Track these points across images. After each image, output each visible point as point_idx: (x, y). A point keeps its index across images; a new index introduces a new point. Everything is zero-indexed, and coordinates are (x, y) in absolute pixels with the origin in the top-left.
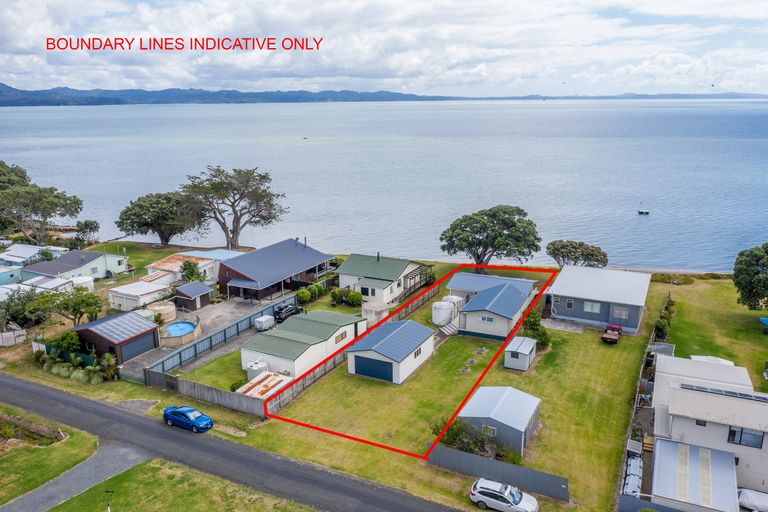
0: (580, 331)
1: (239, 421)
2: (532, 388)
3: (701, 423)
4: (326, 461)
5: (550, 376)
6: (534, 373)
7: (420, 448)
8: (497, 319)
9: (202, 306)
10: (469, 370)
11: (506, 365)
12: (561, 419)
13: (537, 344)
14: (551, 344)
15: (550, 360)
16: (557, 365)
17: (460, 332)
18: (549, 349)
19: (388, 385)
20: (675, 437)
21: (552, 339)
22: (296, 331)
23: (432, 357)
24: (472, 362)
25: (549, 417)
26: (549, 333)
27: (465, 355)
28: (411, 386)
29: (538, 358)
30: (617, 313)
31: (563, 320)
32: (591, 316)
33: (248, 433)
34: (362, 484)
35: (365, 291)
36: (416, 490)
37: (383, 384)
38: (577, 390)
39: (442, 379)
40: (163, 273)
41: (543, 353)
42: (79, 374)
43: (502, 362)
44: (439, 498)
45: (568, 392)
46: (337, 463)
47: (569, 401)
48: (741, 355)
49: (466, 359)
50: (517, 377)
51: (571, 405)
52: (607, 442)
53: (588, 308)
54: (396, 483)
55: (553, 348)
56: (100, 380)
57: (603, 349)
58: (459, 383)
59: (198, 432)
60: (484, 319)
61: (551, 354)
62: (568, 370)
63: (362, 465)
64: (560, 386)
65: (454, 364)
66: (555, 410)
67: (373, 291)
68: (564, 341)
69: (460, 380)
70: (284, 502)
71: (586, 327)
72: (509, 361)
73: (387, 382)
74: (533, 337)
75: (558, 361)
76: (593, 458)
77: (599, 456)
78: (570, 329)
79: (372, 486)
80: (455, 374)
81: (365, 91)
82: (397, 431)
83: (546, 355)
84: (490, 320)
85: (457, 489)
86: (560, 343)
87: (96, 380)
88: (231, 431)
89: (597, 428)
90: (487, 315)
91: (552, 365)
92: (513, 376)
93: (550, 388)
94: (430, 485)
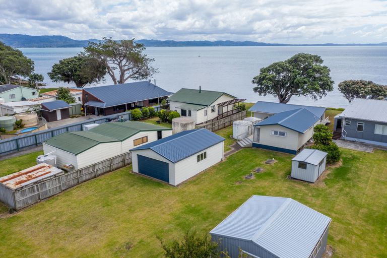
0: (370, 151)
2: (319, 201)
5: (341, 190)
6: (322, 185)
8: (289, 133)
9: (62, 118)
10: (253, 177)
11: (293, 175)
12: (359, 247)
13: (328, 157)
14: (341, 160)
15: (341, 174)
16: (349, 179)
17: (254, 145)
18: (340, 164)
19: (162, 186)
21: (343, 155)
23: (221, 164)
24: (258, 170)
25: (340, 241)
26: (340, 150)
27: (253, 164)
28: (186, 189)
29: (329, 172)
31: (353, 142)
32: (381, 138)
35: (183, 112)
37: (159, 185)
38: (375, 209)
39: (222, 184)
40: (49, 97)
41: (333, 167)
43: (289, 173)
45: (364, 210)
47: (367, 221)
49: (253, 167)
50: (303, 188)
51: (371, 228)
53: (378, 130)
55: (343, 163)
58: (238, 190)
60: (276, 133)
61: (341, 168)
62: (362, 185)
64: (353, 202)
65: (240, 171)
66: (348, 232)
67: (190, 112)
68: (355, 158)
69: (239, 187)
71: (376, 148)
72: (296, 172)
73: (164, 183)
74: (324, 150)
75: (349, 176)
78: (360, 149)
80: (237, 181)
81: (238, 41)
82: (141, 242)
83: (337, 169)
84: (283, 134)
86: (350, 160)
90: (279, 130)
91: (343, 179)
92: (298, 187)
93: (341, 203)
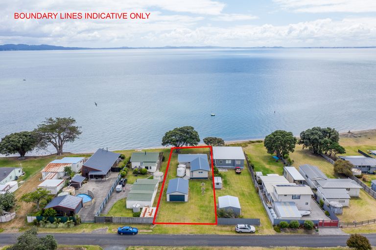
1: (146, 227)
3: (286, 195)
4: (186, 232)
6: (224, 189)
7: (211, 220)
8: (204, 172)
10: (205, 192)
11: (216, 188)
15: (226, 183)
16: (229, 184)
17: (191, 178)
19: (185, 203)
20: (279, 201)
21: (223, 175)
22: (140, 190)
24: (203, 189)
26: (222, 173)
27: (199, 187)
28: (191, 201)
30: (237, 163)
31: (219, 167)
32: (228, 165)
33: (152, 230)
34: (203, 235)
35: (147, 168)
36: (220, 233)
37: (183, 203)
38: (240, 192)
39: (199, 197)
42: (61, 225)
44: (227, 233)
46: (191, 232)
48: (274, 170)
52: (259, 206)
53: (227, 162)
54: (213, 233)
56: (74, 225)
57: (238, 176)
59: (135, 234)
60: (199, 172)
62: (233, 185)
63: (198, 230)
64: (234, 191)
65: (198, 191)
67: (150, 167)
70: (185, 247)
71: (228, 169)
72: (217, 186)
74: (219, 176)
76: (258, 212)
77: (259, 210)
78: (224, 170)
79: (207, 235)
80: (201, 194)
82: (200, 217)
83: (223, 181)
84: (202, 172)
85: (230, 230)
87: (72, 225)
88: (145, 231)
89: (253, 202)
90: (201, 171)
91: (227, 185)
92: (219, 191)
93: (232, 192)
94: (222, 231)
